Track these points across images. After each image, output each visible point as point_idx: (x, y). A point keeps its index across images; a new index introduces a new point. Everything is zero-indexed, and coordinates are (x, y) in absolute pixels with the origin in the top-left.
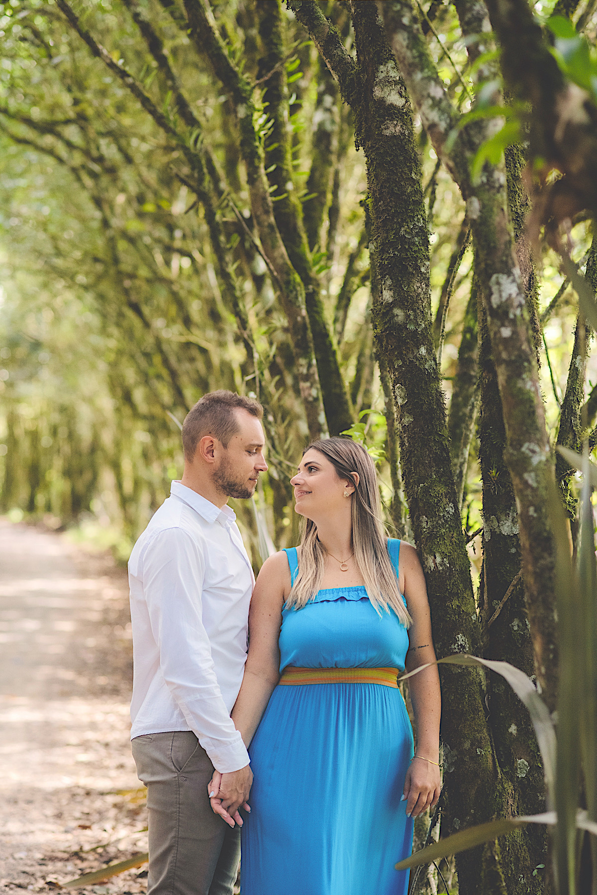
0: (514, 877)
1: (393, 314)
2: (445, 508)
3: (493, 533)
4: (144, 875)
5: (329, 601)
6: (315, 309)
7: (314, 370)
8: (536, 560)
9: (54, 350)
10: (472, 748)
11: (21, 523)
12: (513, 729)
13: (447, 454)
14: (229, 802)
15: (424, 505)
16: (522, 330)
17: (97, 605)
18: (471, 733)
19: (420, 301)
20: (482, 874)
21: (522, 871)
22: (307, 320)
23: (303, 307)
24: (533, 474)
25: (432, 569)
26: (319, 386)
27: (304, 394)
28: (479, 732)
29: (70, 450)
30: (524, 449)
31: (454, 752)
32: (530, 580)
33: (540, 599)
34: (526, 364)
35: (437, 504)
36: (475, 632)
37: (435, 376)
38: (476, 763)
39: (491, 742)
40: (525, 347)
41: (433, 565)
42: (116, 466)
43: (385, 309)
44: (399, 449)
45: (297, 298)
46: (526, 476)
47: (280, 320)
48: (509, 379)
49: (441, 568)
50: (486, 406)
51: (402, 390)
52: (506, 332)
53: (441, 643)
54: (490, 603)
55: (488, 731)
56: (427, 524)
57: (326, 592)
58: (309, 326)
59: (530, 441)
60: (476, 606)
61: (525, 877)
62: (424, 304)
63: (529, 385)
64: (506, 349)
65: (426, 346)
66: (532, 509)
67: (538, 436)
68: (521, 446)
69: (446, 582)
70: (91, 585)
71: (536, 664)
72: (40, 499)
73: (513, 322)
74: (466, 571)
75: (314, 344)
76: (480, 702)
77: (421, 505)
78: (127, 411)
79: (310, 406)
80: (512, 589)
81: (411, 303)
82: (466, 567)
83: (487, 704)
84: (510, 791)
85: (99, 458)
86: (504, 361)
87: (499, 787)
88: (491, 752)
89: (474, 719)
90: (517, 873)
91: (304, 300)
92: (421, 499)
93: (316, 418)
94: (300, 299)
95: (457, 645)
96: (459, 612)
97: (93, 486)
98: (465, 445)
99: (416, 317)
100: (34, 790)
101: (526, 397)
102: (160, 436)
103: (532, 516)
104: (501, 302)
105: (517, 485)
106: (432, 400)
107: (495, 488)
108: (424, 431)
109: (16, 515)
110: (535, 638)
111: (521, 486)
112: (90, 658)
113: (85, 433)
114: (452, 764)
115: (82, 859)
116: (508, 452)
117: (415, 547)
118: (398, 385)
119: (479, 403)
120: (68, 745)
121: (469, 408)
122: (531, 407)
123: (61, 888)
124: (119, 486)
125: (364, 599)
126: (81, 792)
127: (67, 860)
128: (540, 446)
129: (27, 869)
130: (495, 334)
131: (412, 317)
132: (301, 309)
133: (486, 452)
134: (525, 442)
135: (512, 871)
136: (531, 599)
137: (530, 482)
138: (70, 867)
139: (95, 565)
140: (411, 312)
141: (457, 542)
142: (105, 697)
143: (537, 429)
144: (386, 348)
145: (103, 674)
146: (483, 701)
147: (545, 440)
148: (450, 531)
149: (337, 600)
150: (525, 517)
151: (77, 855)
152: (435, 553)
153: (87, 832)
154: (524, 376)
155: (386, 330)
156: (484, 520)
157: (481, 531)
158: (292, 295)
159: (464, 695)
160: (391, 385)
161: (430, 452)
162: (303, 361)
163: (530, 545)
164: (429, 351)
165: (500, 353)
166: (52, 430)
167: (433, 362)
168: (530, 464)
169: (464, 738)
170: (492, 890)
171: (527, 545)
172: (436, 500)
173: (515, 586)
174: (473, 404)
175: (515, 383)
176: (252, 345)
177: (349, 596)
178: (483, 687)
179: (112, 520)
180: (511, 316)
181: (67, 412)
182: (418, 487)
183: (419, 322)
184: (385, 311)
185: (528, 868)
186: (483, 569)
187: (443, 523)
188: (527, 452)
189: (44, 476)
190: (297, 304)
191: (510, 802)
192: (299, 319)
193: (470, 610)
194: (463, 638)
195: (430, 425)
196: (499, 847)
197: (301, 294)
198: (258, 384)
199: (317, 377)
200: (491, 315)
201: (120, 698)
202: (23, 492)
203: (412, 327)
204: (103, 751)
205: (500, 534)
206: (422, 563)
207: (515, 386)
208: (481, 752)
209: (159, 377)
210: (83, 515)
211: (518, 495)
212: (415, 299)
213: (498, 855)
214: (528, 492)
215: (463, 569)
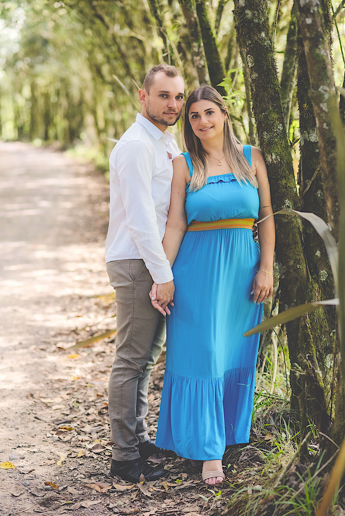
0: (319, 337)
1: (245, 13)
2: (277, 127)
3: (305, 141)
4: (112, 342)
5: (213, 183)
6: (203, 13)
7: (202, 49)
8: (328, 154)
9: (55, 45)
10: (294, 265)
11: (40, 147)
12: (318, 253)
13: (278, 95)
14: (163, 302)
15: (265, 126)
16: (318, 19)
17: (85, 193)
18: (294, 256)
19: (261, 5)
20: (300, 335)
21: (324, 333)
22: (198, 20)
23: (195, 12)
24: (325, 104)
25: (270, 162)
26: (205, 58)
27: (197, 63)
28: (298, 255)
29: (67, 104)
30: (320, 90)
31: (285, 267)
32: (325, 166)
33: (330, 176)
34: (321, 39)
35: (272, 124)
36: (296, 198)
37: (271, 49)
38: (297, 273)
39: (305, 261)
40: (320, 29)
41: (270, 160)
42: (94, 113)
43: (240, 10)
44: (251, 93)
45: (191, 7)
46: (321, 105)
47: (182, 20)
48: (311, 49)
49: (275, 162)
50: (301, 66)
51: (251, 58)
52: (309, 21)
53: (276, 205)
54: (304, 181)
55: (304, 254)
56: (267, 137)
57: (211, 178)
58: (198, 23)
59: (324, 85)
60: (296, 183)
61: (326, 337)
62: (263, 7)
63: (322, 52)
64: (309, 31)
65: (265, 32)
66: (325, 124)
67: (328, 82)
68: (319, 88)
69: (278, 170)
70: (81, 181)
71: (328, 214)
72: (51, 133)
73: (313, 15)
74: (290, 163)
75: (202, 34)
76: (299, 238)
77: (263, 125)
78: (99, 80)
79: (200, 70)
80: (317, 173)
81: (255, 7)
82: (290, 161)
83: (303, 240)
84: (316, 289)
85: (84, 108)
86: (308, 38)
87: (310, 286)
88: (305, 267)
89: (296, 248)
90: (321, 335)
91: (196, 7)
92: (263, 122)
93: (204, 78)
94: (193, 7)
95: (285, 206)
96: (286, 187)
97: (81, 124)
98: (290, 91)
99: (258, 14)
100: (50, 297)
101: (321, 59)
102: (119, 94)
103: (325, 128)
104: (306, 3)
105: (316, 111)
106: (269, 63)
107: (306, 114)
108: (264, 82)
109: (38, 142)
110: (327, 199)
111: (319, 111)
112: (81, 222)
113: (75, 93)
114: (284, 274)
115: (77, 334)
116: (311, 92)
117: (261, 150)
118: (249, 55)
119: (297, 66)
120: (68, 271)
121: (292, 69)
122: (324, 64)
123: (65, 350)
124: (96, 124)
125: (233, 181)
126: (77, 297)
127: (69, 334)
128: (329, 88)
129: (46, 340)
130: (302, 22)
131: (256, 15)
132: (194, 13)
133: (301, 93)
134: (321, 85)
135: (318, 334)
136: (325, 177)
137: (324, 109)
138: (70, 338)
139: (83, 170)
140: (256, 12)
141: (285, 146)
142: (90, 244)
143: (328, 77)
144: (242, 34)
145: (89, 231)
146: (301, 238)
147: (333, 84)
148: (280, 140)
149: (218, 182)
150: (321, 129)
151: (75, 331)
152: (272, 153)
153: (80, 319)
154: (320, 46)
155: (241, 23)
156: (301, 133)
157: (299, 140)
158: (188, 5)
159: (289, 234)
160: (245, 56)
161: (268, 94)
162: (195, 44)
163: (324, 145)
164: (267, 35)
165: (305, 33)
166: (57, 92)
167: (269, 41)
168: (324, 98)
169: (290, 259)
170: (305, 344)
171: (323, 146)
172: (272, 122)
173: (319, 171)
174: (295, 66)
175: (315, 51)
176: (166, 35)
177: (224, 179)
178: (300, 230)
179: (93, 144)
180: (312, 11)
181: (65, 82)
182: (261, 115)
183: (261, 18)
184: (240, 12)
185: (327, 332)
186: (300, 162)
187: (276, 136)
188: (322, 91)
189: (52, 120)
190: (191, 11)
191: (317, 295)
192: (193, 19)
193: (292, 186)
194: (289, 202)
195: (268, 78)
196: (309, 319)
197: (194, 5)
198: (169, 59)
199: (204, 53)
200: (300, 11)
201: (98, 244)
202: (41, 129)
203: (256, 21)
204: (89, 275)
205: (309, 141)
206: (265, 159)
207: (314, 53)
208: (300, 267)
209: (116, 58)
210: (76, 141)
211: (317, 117)
212: (258, 4)
213: (308, 324)
214: (323, 114)
215: (288, 162)
